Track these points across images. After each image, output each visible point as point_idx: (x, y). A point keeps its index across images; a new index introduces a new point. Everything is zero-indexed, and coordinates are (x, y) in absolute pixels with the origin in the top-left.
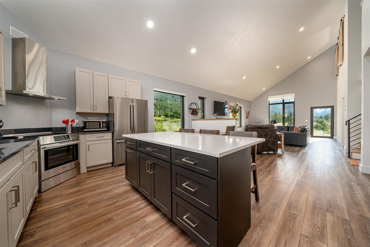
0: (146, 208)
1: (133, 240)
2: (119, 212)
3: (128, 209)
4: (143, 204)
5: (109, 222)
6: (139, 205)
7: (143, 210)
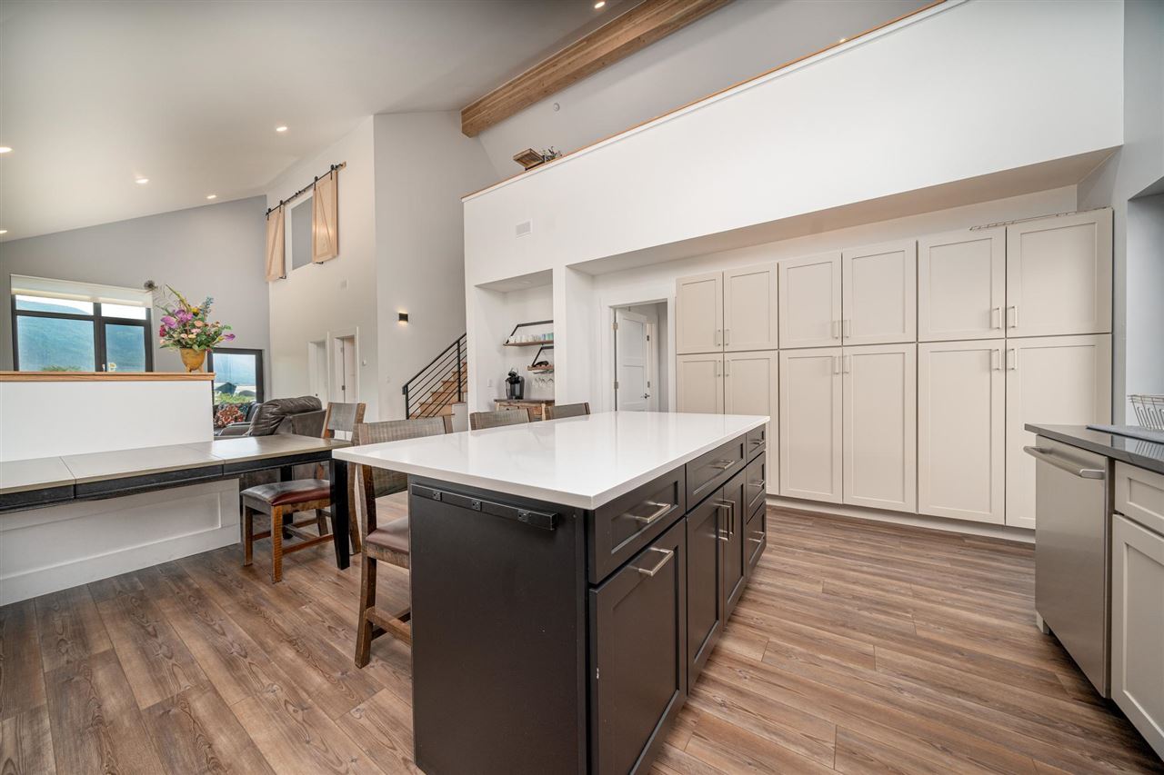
0: (723, 679)
1: (822, 656)
2: (802, 751)
3: (766, 729)
4: (710, 695)
5: (854, 749)
6: (723, 705)
7: (735, 683)
